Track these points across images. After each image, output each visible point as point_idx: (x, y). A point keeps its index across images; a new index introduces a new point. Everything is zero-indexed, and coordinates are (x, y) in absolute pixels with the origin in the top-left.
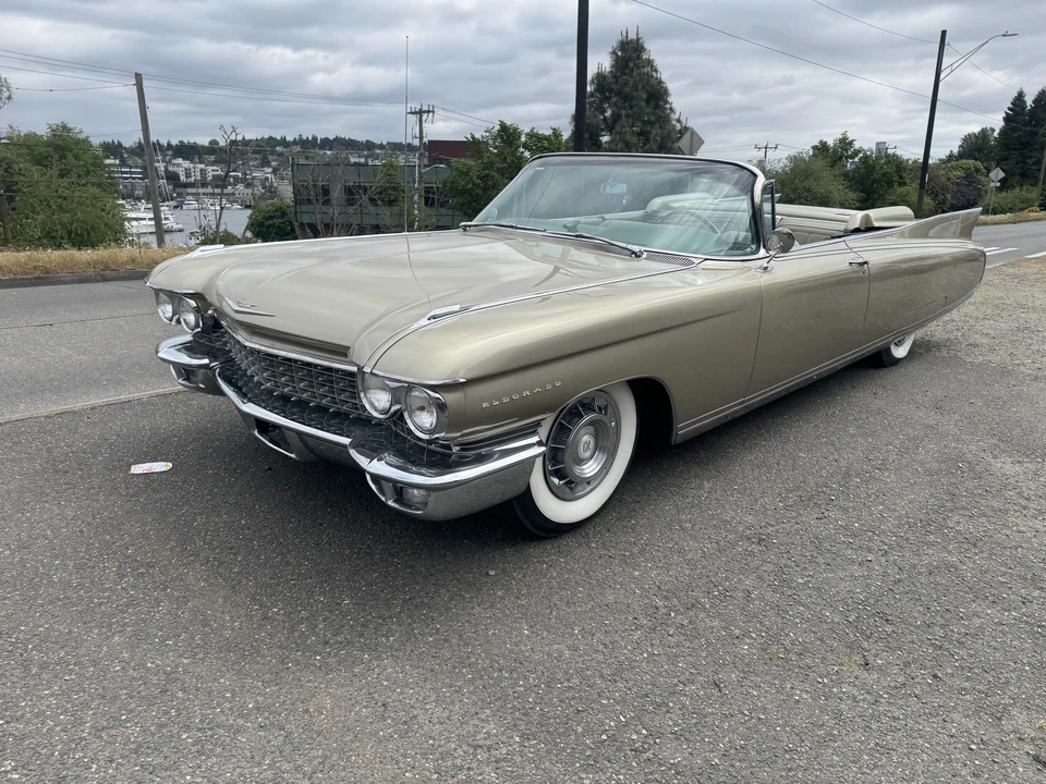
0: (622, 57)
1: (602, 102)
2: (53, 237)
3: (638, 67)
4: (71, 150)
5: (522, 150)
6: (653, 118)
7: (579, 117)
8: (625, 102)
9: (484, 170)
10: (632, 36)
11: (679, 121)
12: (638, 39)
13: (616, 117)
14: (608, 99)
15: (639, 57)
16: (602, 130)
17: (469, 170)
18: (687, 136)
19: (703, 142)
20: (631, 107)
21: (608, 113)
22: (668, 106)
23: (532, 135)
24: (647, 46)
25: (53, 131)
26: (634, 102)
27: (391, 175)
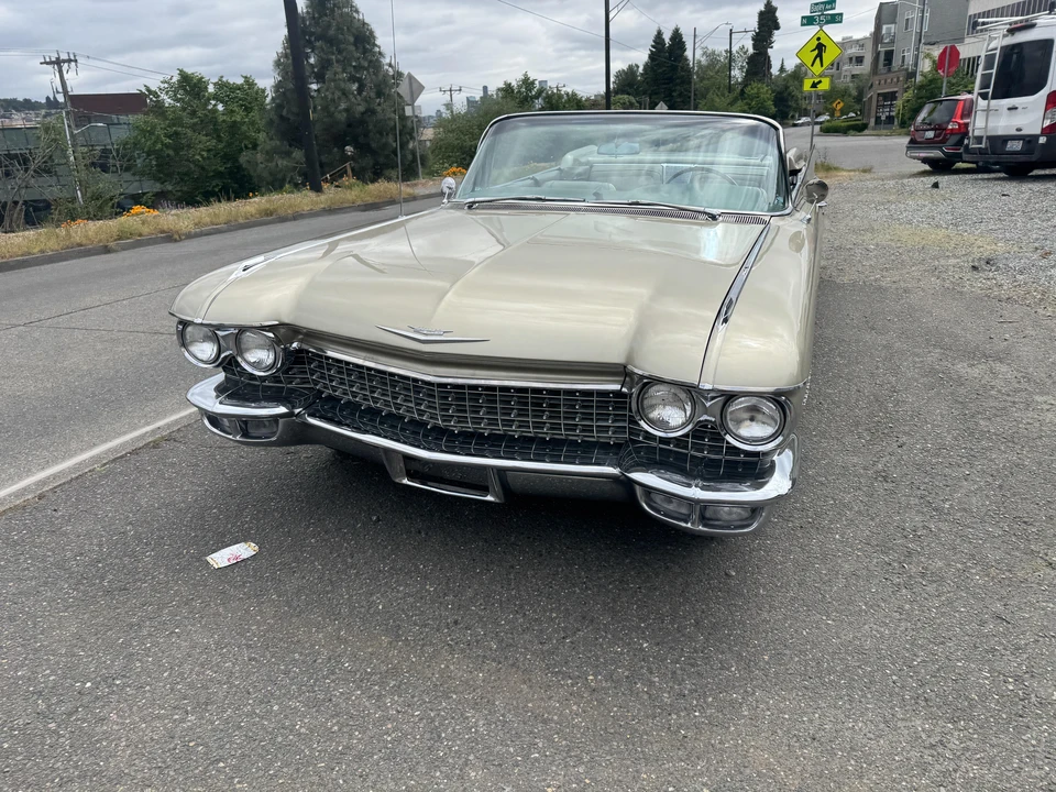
1: (304, 47)
3: (339, 7)
5: (213, 102)
8: (332, 45)
9: (170, 126)
11: (390, 65)
13: (325, 64)
14: (310, 42)
16: (311, 77)
17: (154, 127)
18: (404, 81)
19: (421, 88)
20: (340, 52)
21: (312, 61)
22: (377, 50)
23: (221, 85)
26: (342, 46)
27: (55, 140)
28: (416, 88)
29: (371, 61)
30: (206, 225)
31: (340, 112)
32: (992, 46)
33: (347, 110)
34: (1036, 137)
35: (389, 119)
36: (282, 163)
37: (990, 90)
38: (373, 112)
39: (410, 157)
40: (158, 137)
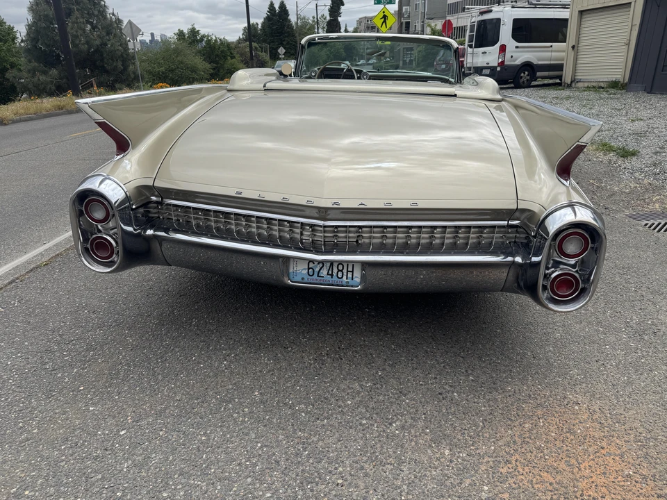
11: (113, 14)
18: (128, 26)
22: (103, 3)
28: (135, 30)
29: (99, 11)
30: (21, 114)
31: (83, 44)
32: (473, 21)
33: (87, 43)
34: (496, 67)
35: (118, 50)
36: (43, 78)
37: (474, 43)
38: (106, 45)
39: (132, 76)
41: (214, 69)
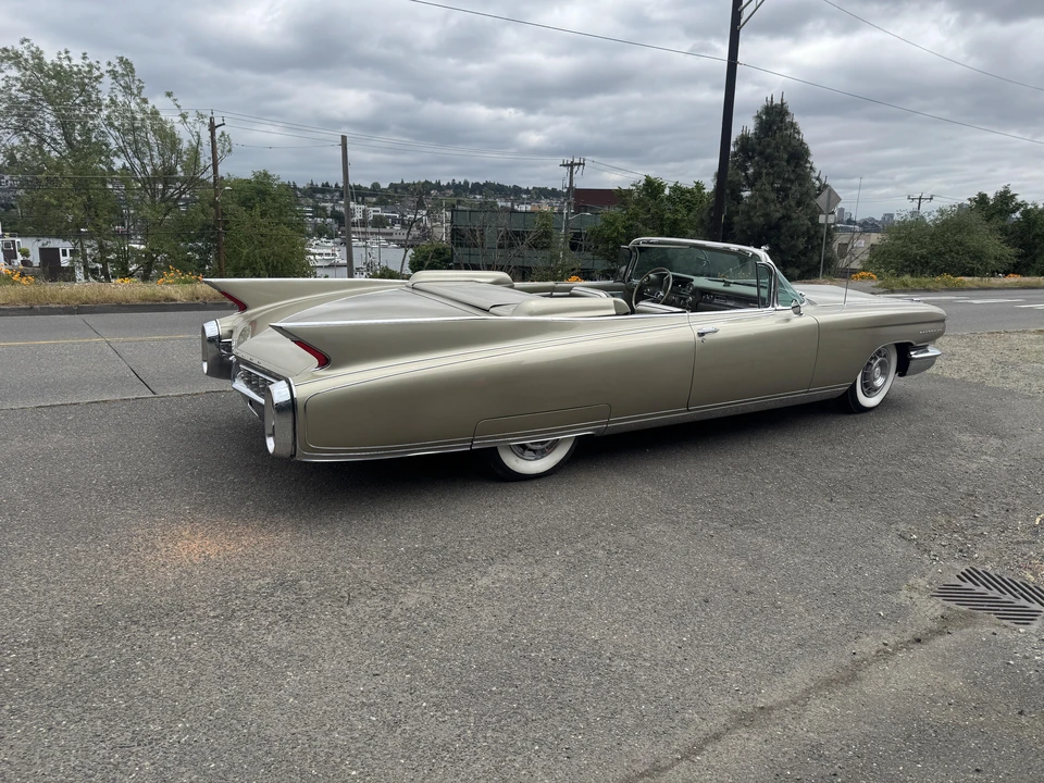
0: (767, 120)
1: (745, 161)
2: (254, 269)
3: (780, 129)
4: (270, 194)
5: (666, 203)
6: (792, 177)
7: (721, 175)
8: (766, 162)
9: (628, 220)
10: (777, 101)
11: (818, 179)
12: (782, 104)
13: (757, 175)
14: (751, 158)
15: (782, 121)
16: (744, 186)
17: (615, 221)
18: (825, 194)
19: (840, 199)
20: (772, 166)
21: (751, 171)
22: (808, 165)
23: (676, 189)
24: (790, 110)
25: (257, 177)
26: (775, 162)
27: (546, 225)
28: (833, 200)
29: (800, 175)
31: (759, 217)
33: (765, 215)
35: (804, 225)
38: (789, 218)
40: (617, 228)
41: (1019, 257)
